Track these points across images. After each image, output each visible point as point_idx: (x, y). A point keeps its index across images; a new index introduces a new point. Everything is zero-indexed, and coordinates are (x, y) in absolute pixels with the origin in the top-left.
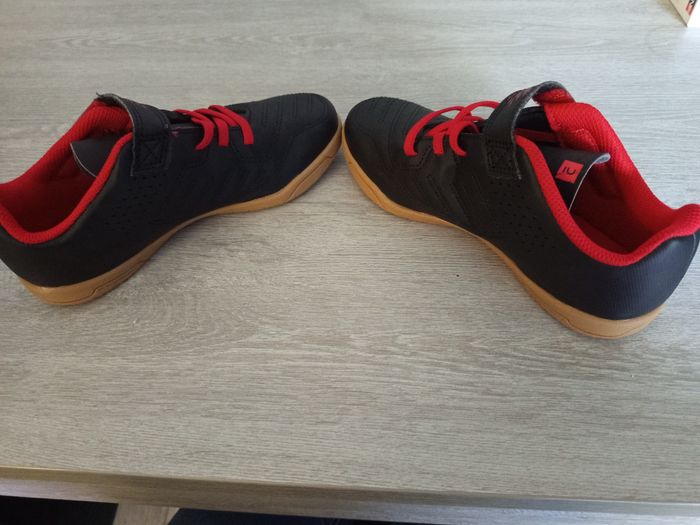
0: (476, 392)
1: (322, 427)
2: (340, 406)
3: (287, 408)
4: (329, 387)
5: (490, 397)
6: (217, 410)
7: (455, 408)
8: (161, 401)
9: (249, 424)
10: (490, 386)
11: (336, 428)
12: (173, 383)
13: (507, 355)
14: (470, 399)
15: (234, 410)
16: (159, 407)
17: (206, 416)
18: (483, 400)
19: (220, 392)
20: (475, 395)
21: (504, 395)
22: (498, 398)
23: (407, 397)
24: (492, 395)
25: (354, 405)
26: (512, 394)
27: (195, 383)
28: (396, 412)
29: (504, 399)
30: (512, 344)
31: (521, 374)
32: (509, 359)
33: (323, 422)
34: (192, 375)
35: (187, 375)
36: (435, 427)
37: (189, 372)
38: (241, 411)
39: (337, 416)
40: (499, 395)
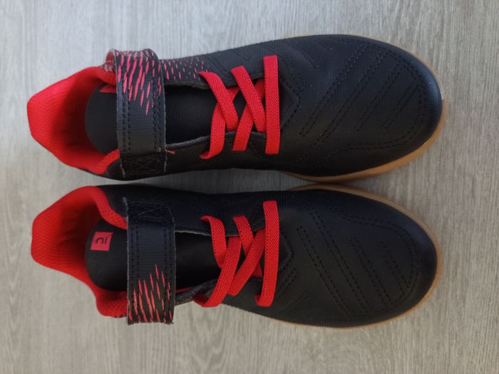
0: (439, 47)
1: (478, 192)
2: (456, 175)
3: (457, 226)
4: (435, 187)
5: (445, 34)
6: (458, 293)
7: (457, 66)
8: (447, 345)
9: (473, 261)
10: (433, 34)
11: (479, 179)
12: (426, 336)
13: (399, 18)
14: (448, 52)
15: (459, 276)
16: (453, 348)
17: (464, 302)
18: (448, 40)
20: (444, 47)
21: (443, 21)
22: (445, 26)
24: (442, 32)
25: (454, 163)
26: (441, 13)
27: (428, 316)
28: (462, 122)
29: (446, 21)
30: (386, 13)
31: (419, 5)
32: (403, 15)
33: (473, 191)
35: (419, 324)
36: (478, 86)
37: (416, 323)
38: (459, 270)
39: (467, 178)
40: (442, 25)
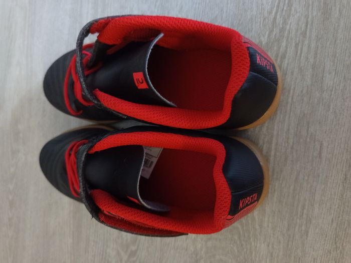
0: (303, 42)
1: (324, 154)
2: (308, 140)
3: (306, 178)
4: (292, 148)
5: (308, 33)
6: (303, 228)
7: (315, 58)
9: (316, 206)
10: (299, 32)
11: (325, 144)
12: (278, 257)
13: (275, 19)
14: (309, 47)
15: (305, 216)
17: (307, 235)
18: (310, 37)
19: (289, 225)
20: (306, 42)
21: (307, 23)
22: (309, 26)
23: (304, 91)
24: (306, 31)
26: (307, 17)
27: (280, 242)
28: (316, 100)
29: (310, 23)
30: (266, 15)
31: (290, 10)
32: (278, 17)
33: (320, 153)
34: (273, 244)
35: (273, 247)
36: (330, 73)
37: (270, 246)
38: (305, 211)
39: (316, 143)
40: (307, 26)
